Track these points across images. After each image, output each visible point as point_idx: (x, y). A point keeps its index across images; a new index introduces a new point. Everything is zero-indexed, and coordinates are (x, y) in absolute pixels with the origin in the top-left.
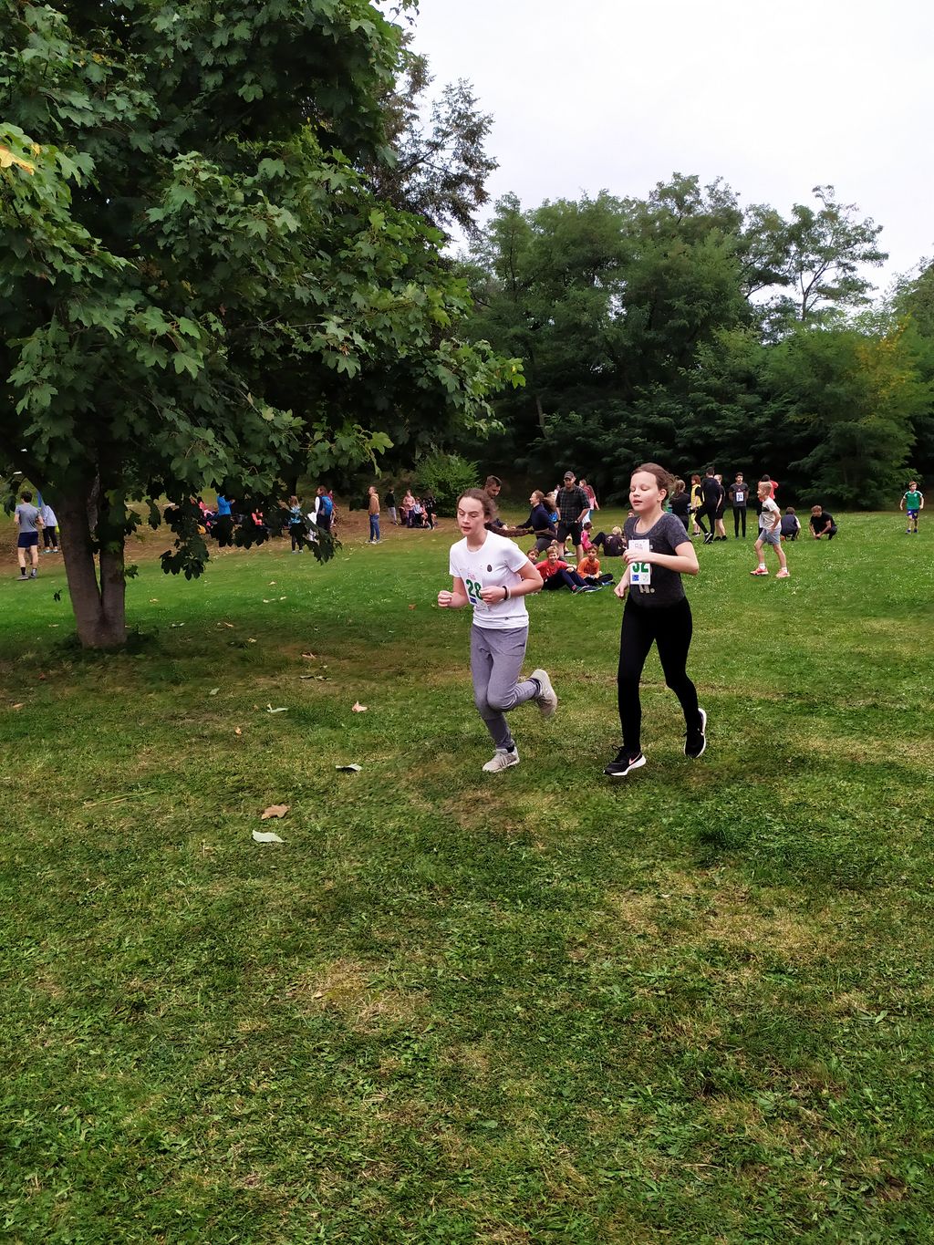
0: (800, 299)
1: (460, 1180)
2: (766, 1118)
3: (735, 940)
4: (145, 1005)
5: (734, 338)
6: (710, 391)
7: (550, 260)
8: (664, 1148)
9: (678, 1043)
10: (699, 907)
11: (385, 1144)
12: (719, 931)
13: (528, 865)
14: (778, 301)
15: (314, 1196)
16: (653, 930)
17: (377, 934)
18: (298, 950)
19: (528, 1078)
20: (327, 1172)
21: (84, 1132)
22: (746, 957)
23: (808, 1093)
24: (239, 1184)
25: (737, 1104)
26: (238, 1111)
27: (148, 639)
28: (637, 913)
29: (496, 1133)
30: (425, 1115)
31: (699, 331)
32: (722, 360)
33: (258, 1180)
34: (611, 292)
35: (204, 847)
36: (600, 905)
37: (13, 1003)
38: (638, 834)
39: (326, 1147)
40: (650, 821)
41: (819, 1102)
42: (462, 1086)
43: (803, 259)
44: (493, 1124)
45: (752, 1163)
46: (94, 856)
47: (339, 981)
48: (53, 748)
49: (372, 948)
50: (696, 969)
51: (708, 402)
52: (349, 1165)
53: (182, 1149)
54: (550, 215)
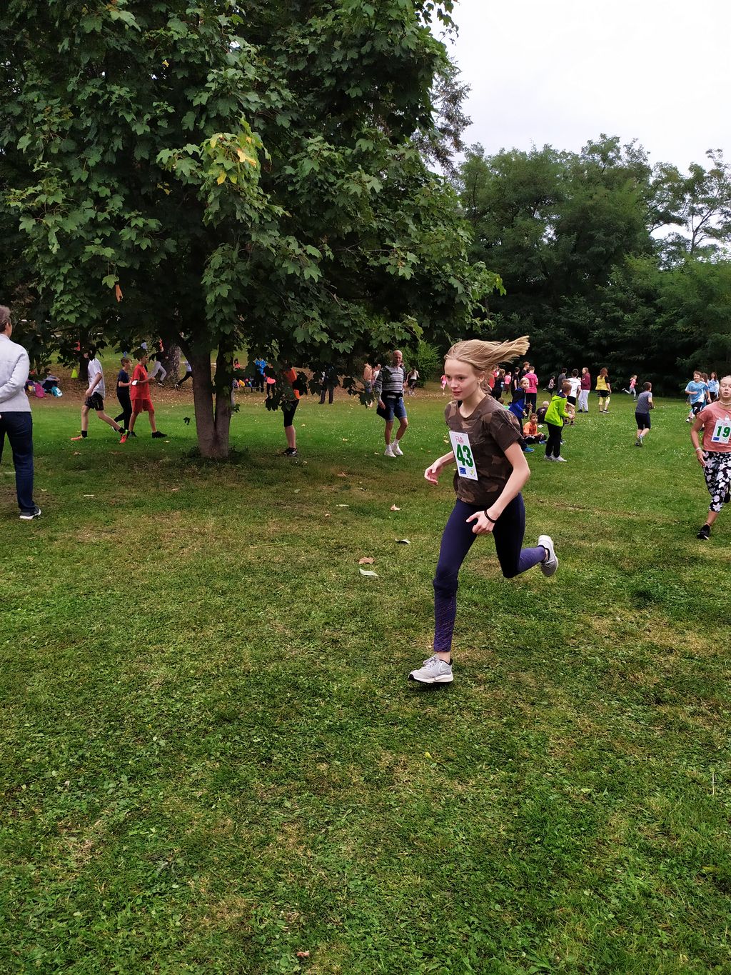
0: (689, 236)
5: (640, 264)
14: (673, 237)
31: (615, 256)
32: (629, 280)
34: (547, 223)
43: (695, 205)
54: (504, 161)
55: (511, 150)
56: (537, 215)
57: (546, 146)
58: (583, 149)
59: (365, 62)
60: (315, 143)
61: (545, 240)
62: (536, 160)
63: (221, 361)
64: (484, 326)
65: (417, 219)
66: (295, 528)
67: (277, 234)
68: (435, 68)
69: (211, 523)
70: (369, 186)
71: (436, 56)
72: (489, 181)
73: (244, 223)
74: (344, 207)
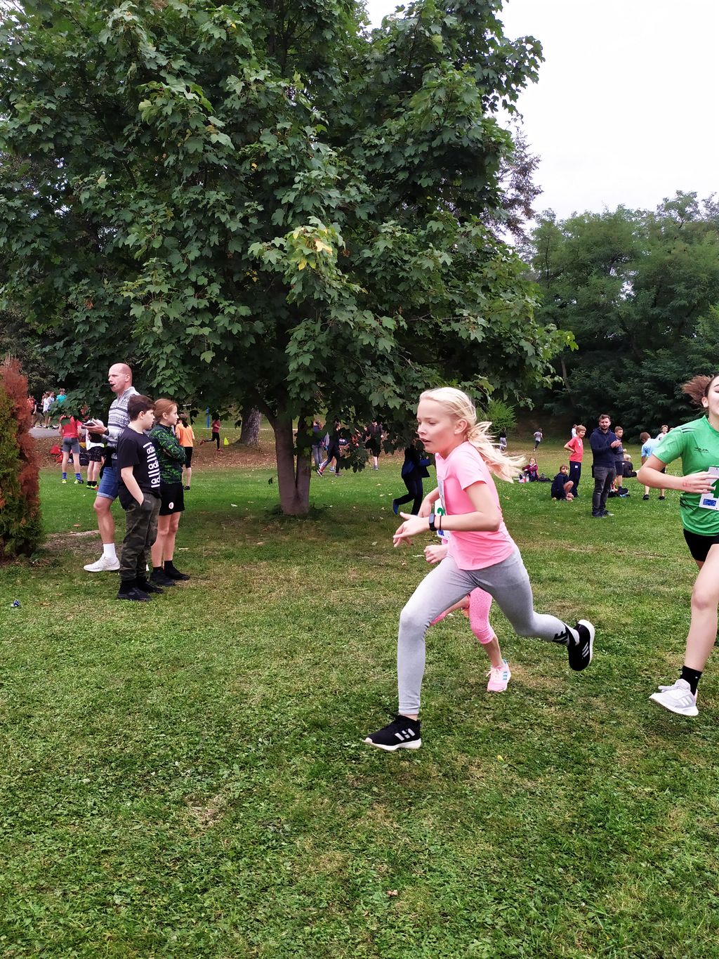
31: (696, 309)
34: (623, 280)
51: (702, 363)
54: (578, 224)
55: (583, 213)
56: (613, 272)
57: (620, 207)
58: (658, 207)
59: (436, 154)
60: (388, 226)
61: (624, 297)
62: (610, 220)
63: (302, 425)
64: (554, 383)
65: (486, 289)
66: (372, 575)
67: (355, 308)
68: (501, 154)
69: (295, 571)
70: (441, 261)
71: (500, 143)
72: (561, 245)
73: (325, 300)
74: (418, 281)
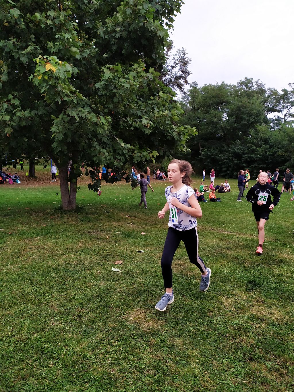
0: (283, 117)
1: (175, 378)
2: (269, 370)
3: (259, 314)
4: (82, 316)
5: (262, 128)
6: (254, 144)
7: (206, 102)
8: (237, 376)
9: (241, 344)
10: (248, 303)
11: (152, 365)
12: (254, 311)
13: (195, 285)
14: (276, 117)
15: (131, 377)
16: (233, 309)
17: (149, 302)
18: (126, 304)
19: (195, 350)
20: (135, 370)
21: (65, 351)
22: (263, 320)
23: (282, 364)
24: (109, 371)
25: (260, 365)
26: (109, 350)
27: (82, 208)
28: (229, 303)
29: (185, 365)
30: (164, 357)
31: (251, 125)
32: (258, 134)
33: (114, 371)
34: (224, 113)
35: (98, 271)
36: (217, 300)
37: (44, 311)
38: (228, 279)
39: (135, 363)
40: (232, 275)
41: (286, 367)
42: (175, 350)
43: (285, 105)
44: (184, 362)
45: (265, 383)
46: (67, 271)
47: (138, 315)
48: (55, 238)
49: (147, 306)
50: (247, 322)
51: (252, 147)
52: (141, 369)
53: (93, 359)
54: (206, 89)
56: (220, 109)
57: (223, 82)
58: (238, 83)
61: (224, 119)
62: (219, 88)
